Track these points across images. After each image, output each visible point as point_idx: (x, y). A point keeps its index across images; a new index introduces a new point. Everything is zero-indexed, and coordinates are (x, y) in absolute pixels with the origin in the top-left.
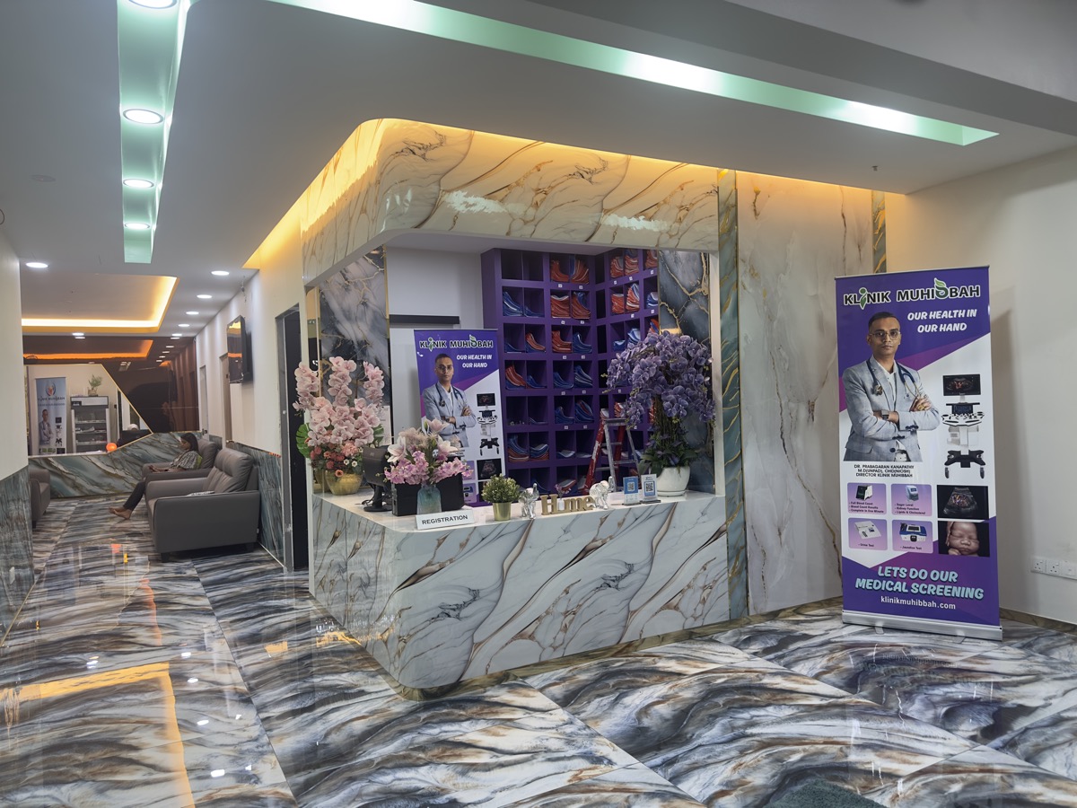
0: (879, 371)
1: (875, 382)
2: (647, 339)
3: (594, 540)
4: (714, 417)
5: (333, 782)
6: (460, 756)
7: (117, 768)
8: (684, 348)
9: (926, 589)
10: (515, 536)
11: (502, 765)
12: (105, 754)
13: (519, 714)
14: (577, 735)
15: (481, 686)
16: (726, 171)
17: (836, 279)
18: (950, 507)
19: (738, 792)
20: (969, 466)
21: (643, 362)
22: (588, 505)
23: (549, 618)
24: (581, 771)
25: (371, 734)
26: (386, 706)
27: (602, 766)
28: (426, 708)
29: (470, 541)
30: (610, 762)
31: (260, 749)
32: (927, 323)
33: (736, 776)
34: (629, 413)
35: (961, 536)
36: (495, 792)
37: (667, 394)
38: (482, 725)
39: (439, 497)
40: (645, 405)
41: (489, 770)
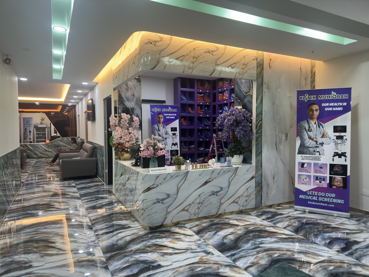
0: (310, 123)
1: (309, 127)
2: (230, 110)
3: (209, 179)
4: (252, 138)
5: (119, 257)
6: (162, 250)
7: (48, 249)
8: (243, 114)
9: (324, 200)
10: (182, 176)
11: (176, 254)
12: (44, 244)
13: (182, 237)
14: (202, 244)
15: (170, 226)
16: (260, 52)
17: (297, 91)
18: (334, 172)
19: (256, 266)
20: (341, 158)
21: (228, 118)
22: (208, 167)
23: (193, 205)
24: (203, 257)
25: (132, 241)
26: (137, 232)
27: (210, 255)
28: (151, 233)
29: (168, 177)
30: (213, 254)
31: (95, 245)
32: (328, 107)
33: (255, 261)
34: (223, 135)
35: (337, 182)
36: (173, 262)
37: (236, 129)
38: (169, 240)
39: (157, 162)
40: (229, 133)
41: (172, 255)
